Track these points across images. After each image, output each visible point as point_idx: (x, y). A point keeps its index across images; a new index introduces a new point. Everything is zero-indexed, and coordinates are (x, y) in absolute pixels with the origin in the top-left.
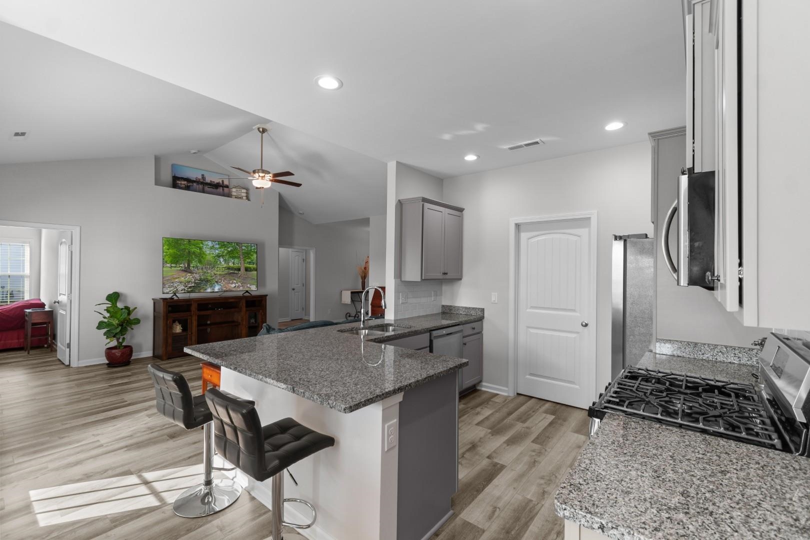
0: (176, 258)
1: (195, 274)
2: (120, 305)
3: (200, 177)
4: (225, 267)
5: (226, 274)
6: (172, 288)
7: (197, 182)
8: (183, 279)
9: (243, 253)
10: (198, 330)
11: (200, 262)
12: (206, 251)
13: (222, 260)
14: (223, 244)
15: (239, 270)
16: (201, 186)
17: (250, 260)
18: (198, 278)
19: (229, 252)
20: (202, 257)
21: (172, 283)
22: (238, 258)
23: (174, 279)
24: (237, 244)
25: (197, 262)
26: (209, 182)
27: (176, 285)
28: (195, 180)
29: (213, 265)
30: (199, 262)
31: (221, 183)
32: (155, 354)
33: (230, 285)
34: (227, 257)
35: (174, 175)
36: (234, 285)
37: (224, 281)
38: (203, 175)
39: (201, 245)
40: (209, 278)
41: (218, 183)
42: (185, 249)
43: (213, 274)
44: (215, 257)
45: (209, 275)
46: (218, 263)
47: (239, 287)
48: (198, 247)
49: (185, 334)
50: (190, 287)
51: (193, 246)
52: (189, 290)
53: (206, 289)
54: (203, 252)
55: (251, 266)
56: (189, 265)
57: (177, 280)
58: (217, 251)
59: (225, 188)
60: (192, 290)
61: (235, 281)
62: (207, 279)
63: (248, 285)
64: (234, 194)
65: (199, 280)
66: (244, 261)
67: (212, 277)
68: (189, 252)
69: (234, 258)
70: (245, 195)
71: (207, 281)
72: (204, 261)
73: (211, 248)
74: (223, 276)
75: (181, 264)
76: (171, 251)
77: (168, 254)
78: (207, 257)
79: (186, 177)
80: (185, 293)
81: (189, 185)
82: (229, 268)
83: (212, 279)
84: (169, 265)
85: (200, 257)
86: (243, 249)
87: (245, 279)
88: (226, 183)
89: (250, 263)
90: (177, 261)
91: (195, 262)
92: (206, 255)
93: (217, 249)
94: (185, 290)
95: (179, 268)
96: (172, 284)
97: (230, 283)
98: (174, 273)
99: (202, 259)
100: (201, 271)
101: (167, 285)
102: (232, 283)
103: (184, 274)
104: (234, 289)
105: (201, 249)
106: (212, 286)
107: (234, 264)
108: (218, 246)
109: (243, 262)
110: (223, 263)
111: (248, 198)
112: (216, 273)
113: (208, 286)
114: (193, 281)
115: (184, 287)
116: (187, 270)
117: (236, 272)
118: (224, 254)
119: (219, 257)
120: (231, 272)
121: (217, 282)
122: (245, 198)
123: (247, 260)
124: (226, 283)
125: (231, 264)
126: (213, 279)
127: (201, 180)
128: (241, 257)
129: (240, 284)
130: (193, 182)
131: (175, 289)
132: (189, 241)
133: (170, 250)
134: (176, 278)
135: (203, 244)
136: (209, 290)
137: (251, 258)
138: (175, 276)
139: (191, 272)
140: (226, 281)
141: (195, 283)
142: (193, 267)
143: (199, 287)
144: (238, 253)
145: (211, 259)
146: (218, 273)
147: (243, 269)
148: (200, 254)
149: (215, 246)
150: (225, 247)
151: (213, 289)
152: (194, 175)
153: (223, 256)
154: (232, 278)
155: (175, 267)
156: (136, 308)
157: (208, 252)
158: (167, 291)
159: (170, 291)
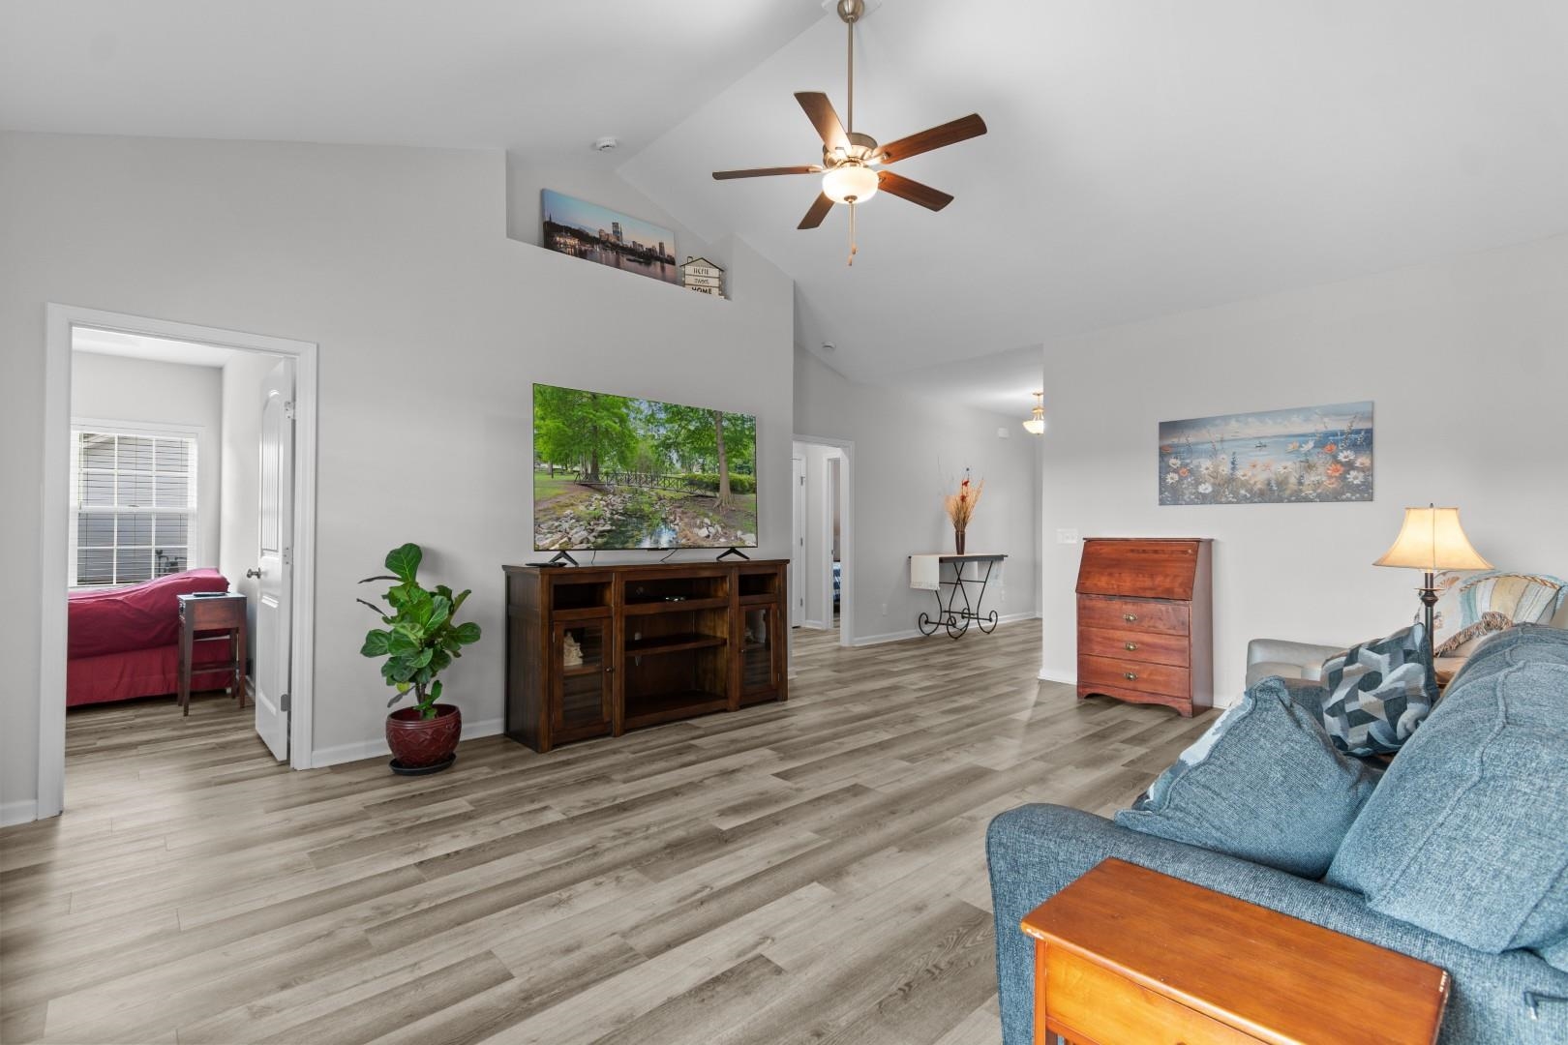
0: (563, 445)
1: (611, 496)
2: (425, 582)
3: (609, 230)
4: (683, 479)
5: (686, 498)
6: (559, 535)
7: (600, 241)
8: (582, 508)
9: (724, 438)
10: (626, 659)
11: (623, 459)
12: (636, 429)
13: (675, 456)
14: (677, 413)
15: (716, 487)
16: (612, 255)
17: (738, 461)
18: (620, 508)
19: (691, 434)
20: (627, 446)
21: (558, 519)
22: (714, 452)
23: (562, 507)
24: (710, 413)
25: (615, 460)
26: (630, 245)
27: (566, 526)
28: (598, 236)
29: (654, 471)
30: (619, 460)
31: (658, 250)
32: (513, 728)
33: (696, 530)
34: (687, 448)
35: (547, 219)
36: (704, 532)
37: (681, 519)
38: (615, 225)
39: (624, 410)
40: (646, 508)
41: (650, 250)
42: (583, 418)
43: (655, 498)
44: (657, 447)
45: (645, 499)
46: (667, 464)
47: (716, 537)
48: (615, 415)
49: (591, 669)
50: (601, 534)
51: (605, 413)
52: (600, 541)
53: (640, 541)
54: (630, 431)
55: (744, 477)
56: (595, 468)
57: (568, 512)
58: (663, 431)
59: (666, 265)
60: (606, 543)
61: (707, 520)
62: (642, 510)
63: (739, 533)
64: (689, 280)
65: (621, 514)
66: (728, 461)
67: (652, 505)
68: (595, 428)
69: (703, 451)
70: (715, 282)
71: (643, 517)
72: (632, 457)
73: (649, 421)
74: (678, 503)
75: (576, 465)
76: (550, 423)
77: (543, 432)
78: (640, 445)
79: (577, 228)
80: (588, 549)
81: (583, 248)
82: (692, 482)
83: (651, 513)
84: (546, 466)
85: (623, 443)
86: (725, 429)
87: (731, 513)
88: (669, 251)
89: (741, 468)
90: (567, 456)
91: (611, 459)
92: (637, 442)
93: (662, 425)
94: (588, 542)
95: (573, 477)
96: (557, 524)
97: (695, 526)
98: (560, 492)
99: (629, 455)
100: (624, 487)
101: (544, 528)
102: (700, 527)
103: (585, 494)
104: (705, 544)
105: (623, 421)
106: (653, 533)
107: (704, 470)
108: (663, 416)
109: (724, 465)
110: (678, 465)
111: (723, 291)
112: (662, 493)
113: (644, 531)
114: (608, 515)
115: (584, 534)
116: (591, 483)
117: (709, 493)
118: (680, 439)
119: (668, 447)
120: (698, 492)
121: (664, 520)
122: (715, 291)
123: (734, 459)
124: (686, 524)
125: (697, 471)
126: (656, 512)
127: (613, 239)
128: (721, 450)
129: (720, 529)
130: (593, 241)
131: (566, 539)
132: (594, 396)
133: (548, 422)
134: (567, 506)
135: (627, 407)
136: (647, 544)
137: (742, 454)
138: (564, 500)
139: (601, 490)
140: (686, 520)
141: (613, 522)
142: (607, 474)
143: (623, 533)
144: (711, 438)
145: (650, 454)
146: (668, 494)
147: (724, 487)
148: (622, 435)
149: (658, 416)
150: (681, 419)
151: (657, 542)
152: (596, 224)
153: (676, 445)
154: (702, 511)
155: (562, 473)
156: (467, 592)
157: (642, 432)
158: (546, 543)
159: (553, 545)
